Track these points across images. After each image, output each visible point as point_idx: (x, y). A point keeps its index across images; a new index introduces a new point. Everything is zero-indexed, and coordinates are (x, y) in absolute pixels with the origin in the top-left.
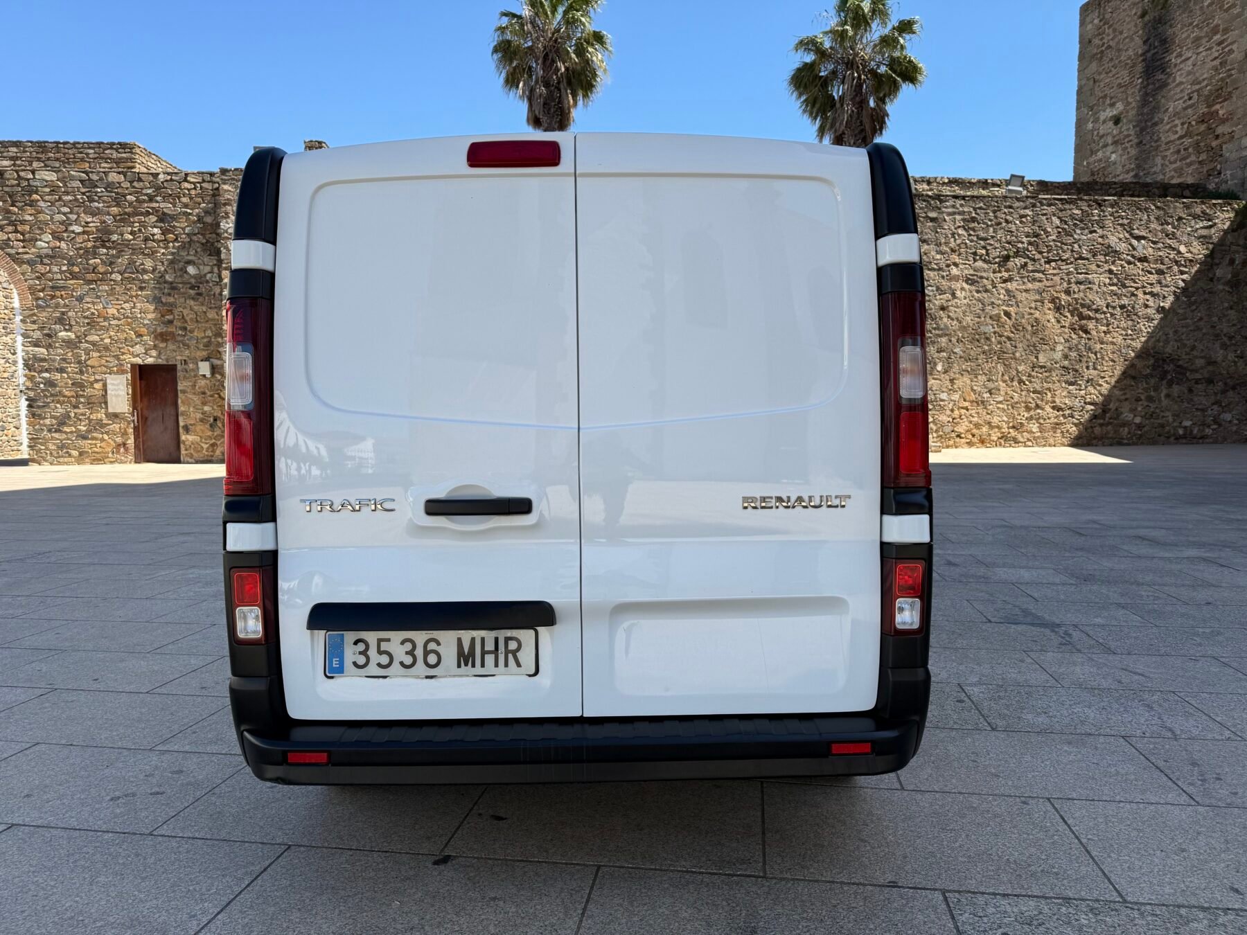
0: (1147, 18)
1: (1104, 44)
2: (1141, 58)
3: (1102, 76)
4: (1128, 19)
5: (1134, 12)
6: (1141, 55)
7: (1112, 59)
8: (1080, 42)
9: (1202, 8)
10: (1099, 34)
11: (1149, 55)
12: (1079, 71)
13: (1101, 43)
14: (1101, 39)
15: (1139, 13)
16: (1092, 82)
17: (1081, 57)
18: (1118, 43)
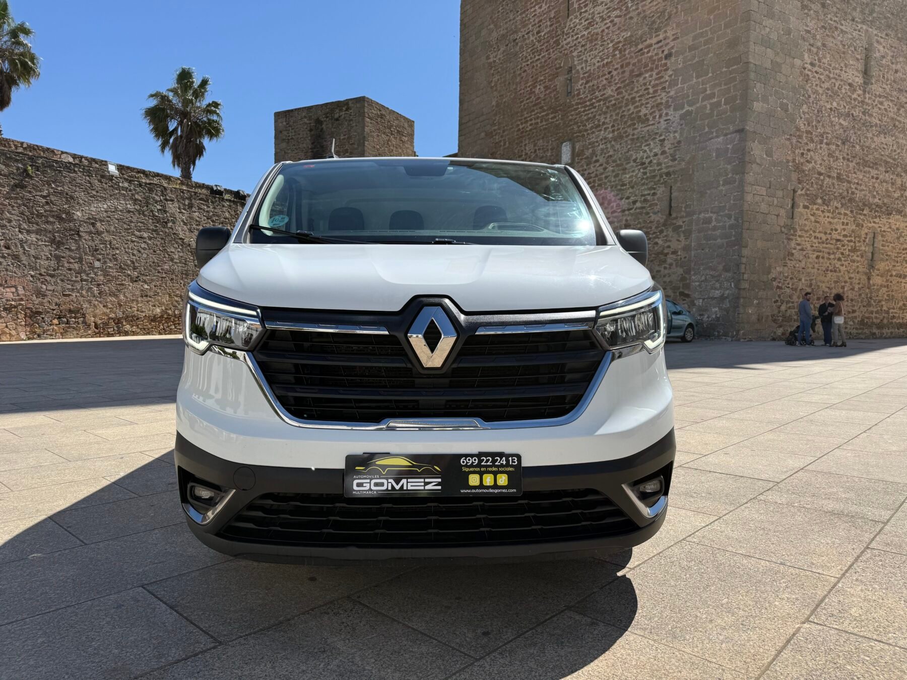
0: (313, 133)
1: (289, 136)
2: (310, 150)
3: (289, 151)
4: (302, 129)
5: (305, 127)
6: (311, 149)
7: (294, 145)
8: (275, 130)
9: (340, 139)
10: (286, 130)
11: (315, 150)
12: (275, 144)
13: (288, 135)
14: (288, 133)
15: (309, 129)
16: (283, 152)
17: (276, 137)
18: (298, 138)
